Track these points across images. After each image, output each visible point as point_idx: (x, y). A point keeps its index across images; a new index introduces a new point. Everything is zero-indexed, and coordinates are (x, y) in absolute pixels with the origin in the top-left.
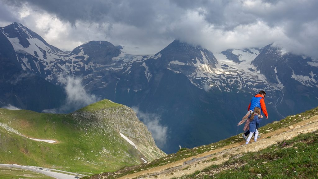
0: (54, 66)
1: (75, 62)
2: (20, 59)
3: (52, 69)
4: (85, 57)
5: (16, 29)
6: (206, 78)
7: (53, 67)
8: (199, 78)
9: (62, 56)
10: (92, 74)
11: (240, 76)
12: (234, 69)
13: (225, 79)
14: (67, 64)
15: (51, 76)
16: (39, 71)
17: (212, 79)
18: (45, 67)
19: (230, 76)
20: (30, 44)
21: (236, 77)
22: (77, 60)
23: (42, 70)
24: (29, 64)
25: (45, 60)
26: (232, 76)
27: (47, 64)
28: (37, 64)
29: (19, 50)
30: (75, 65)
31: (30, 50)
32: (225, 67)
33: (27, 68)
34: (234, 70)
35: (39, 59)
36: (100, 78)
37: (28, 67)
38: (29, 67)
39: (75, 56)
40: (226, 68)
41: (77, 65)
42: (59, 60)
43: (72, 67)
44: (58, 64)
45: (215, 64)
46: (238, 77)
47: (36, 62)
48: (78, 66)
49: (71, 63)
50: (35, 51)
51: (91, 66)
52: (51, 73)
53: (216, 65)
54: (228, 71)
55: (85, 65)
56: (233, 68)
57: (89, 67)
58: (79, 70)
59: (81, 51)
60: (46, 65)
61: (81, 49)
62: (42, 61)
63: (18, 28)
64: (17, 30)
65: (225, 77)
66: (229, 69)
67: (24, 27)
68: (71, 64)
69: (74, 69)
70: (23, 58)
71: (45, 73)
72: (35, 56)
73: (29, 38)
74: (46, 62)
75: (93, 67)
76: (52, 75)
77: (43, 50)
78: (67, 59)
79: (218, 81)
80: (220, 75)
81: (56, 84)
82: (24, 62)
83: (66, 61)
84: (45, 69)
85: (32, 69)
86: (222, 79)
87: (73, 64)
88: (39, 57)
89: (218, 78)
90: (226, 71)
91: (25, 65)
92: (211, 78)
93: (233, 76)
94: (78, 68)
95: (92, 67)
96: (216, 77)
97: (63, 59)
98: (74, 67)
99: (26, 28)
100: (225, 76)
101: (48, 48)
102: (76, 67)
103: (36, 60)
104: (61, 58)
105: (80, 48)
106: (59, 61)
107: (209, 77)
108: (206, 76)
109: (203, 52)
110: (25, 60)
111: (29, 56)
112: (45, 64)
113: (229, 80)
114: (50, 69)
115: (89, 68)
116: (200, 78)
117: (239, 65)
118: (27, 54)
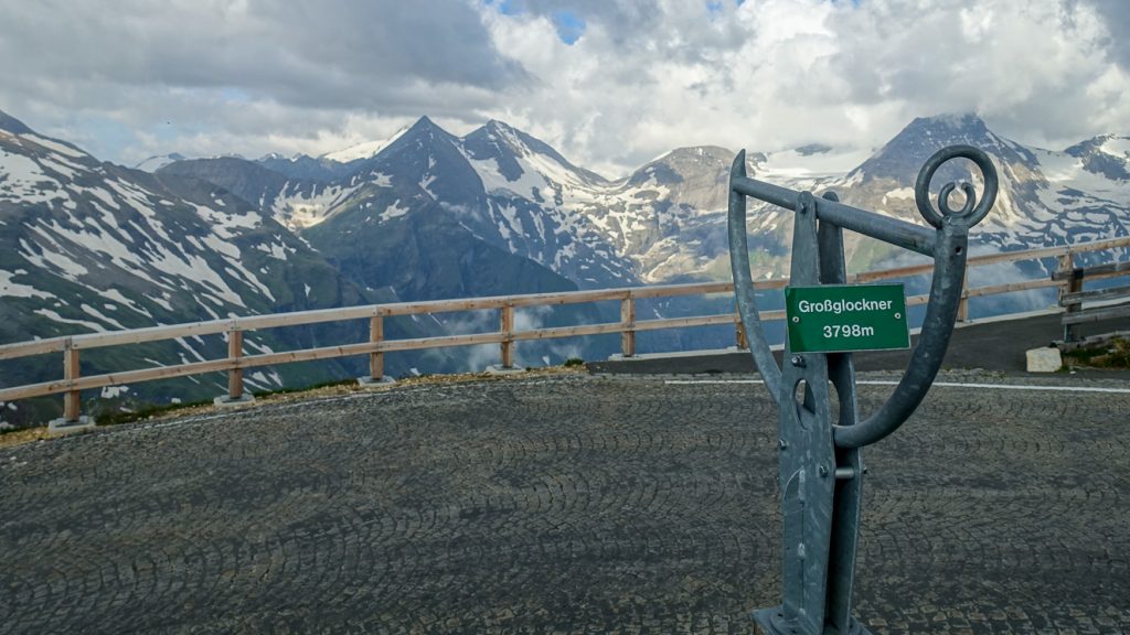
0: (579, 222)
1: (633, 207)
2: (497, 212)
3: (574, 230)
4: (658, 194)
5: (492, 137)
6: (998, 236)
7: (576, 225)
8: (977, 235)
9: (602, 193)
10: (675, 237)
11: (1117, 223)
12: (1103, 201)
13: (1063, 234)
14: (612, 213)
15: (570, 249)
16: (542, 236)
17: (1020, 238)
18: (558, 224)
19: (1084, 224)
20: (523, 172)
21: (1103, 227)
22: (638, 201)
23: (549, 233)
24: (519, 220)
25: (557, 209)
26: (1090, 225)
27: (563, 217)
28: (537, 220)
29: (497, 190)
30: (633, 215)
31: (521, 188)
32: (1069, 197)
33: (513, 232)
34: (1101, 204)
35: (543, 206)
36: (696, 246)
37: (516, 230)
38: (518, 229)
39: (634, 190)
40: (1073, 201)
41: (637, 214)
42: (593, 204)
43: (625, 221)
44: (590, 217)
45: (1037, 188)
46: (1111, 226)
47: (536, 214)
48: (640, 217)
49: (623, 210)
50: (534, 188)
51: (674, 215)
52: (571, 241)
53: (1038, 192)
54: (1078, 210)
55: (659, 213)
56: (1098, 200)
57: (670, 217)
58: (642, 227)
59: (649, 178)
60: (561, 221)
61: (650, 173)
62: (550, 210)
63: (496, 134)
64: (491, 141)
65: (1063, 229)
66: (1082, 203)
67: (511, 130)
68: (622, 214)
69: (629, 226)
70: (505, 207)
71: (557, 241)
72: (534, 201)
73: (521, 157)
74: (561, 213)
75: (680, 216)
76: (572, 245)
77: (556, 184)
78: (614, 200)
79: (1037, 243)
80: (1049, 223)
81: (583, 267)
82: (506, 216)
83: (612, 207)
84: (557, 231)
85: (525, 231)
86: (1054, 236)
87: (627, 213)
88: (543, 201)
89: (1042, 234)
90: (1073, 211)
91: (507, 224)
92: (1017, 233)
93: (1093, 226)
94: (640, 222)
95: (676, 218)
96: (1033, 230)
97: (603, 202)
98: (631, 220)
99: (517, 131)
100: (1066, 227)
101: (572, 174)
102: (636, 219)
103: (536, 209)
104: (598, 200)
105: (647, 171)
106: (594, 207)
107: (1011, 233)
108: (1000, 230)
109: (997, 155)
110: (509, 212)
111: (519, 202)
112: (557, 219)
113: (1078, 237)
114: (570, 231)
115: (668, 222)
116: (980, 237)
117: (1126, 186)
118: (513, 198)
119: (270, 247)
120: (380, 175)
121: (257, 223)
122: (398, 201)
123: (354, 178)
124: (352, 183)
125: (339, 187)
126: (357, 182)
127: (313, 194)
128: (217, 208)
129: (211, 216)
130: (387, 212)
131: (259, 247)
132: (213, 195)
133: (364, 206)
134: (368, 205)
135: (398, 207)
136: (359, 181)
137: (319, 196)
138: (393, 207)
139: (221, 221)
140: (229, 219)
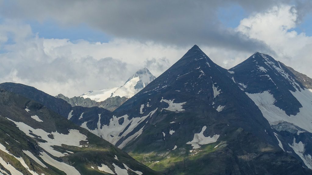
2: (286, 146)
5: (262, 68)
20: (301, 106)
29: (280, 124)
31: (303, 123)
63: (265, 66)
64: (264, 73)
70: (292, 143)
73: (294, 90)
99: (282, 65)
110: (298, 149)
118: (299, 133)
119: (113, 169)
120: (171, 102)
121: (82, 142)
122: (204, 128)
123: (142, 106)
124: (141, 112)
125: (126, 117)
126: (147, 110)
127: (99, 124)
128: (36, 125)
129: (31, 133)
130: (195, 140)
131: (100, 169)
132: (27, 110)
133: (167, 133)
134: (172, 132)
135: (206, 134)
136: (150, 109)
137: (105, 126)
138: (201, 135)
139: (43, 138)
140: (51, 137)
